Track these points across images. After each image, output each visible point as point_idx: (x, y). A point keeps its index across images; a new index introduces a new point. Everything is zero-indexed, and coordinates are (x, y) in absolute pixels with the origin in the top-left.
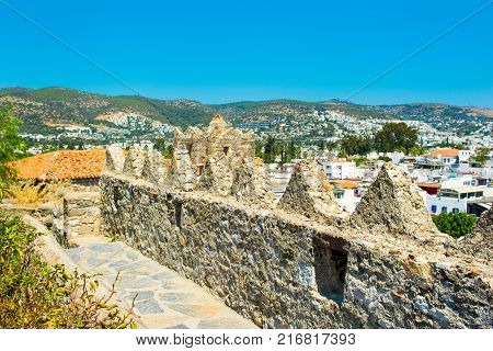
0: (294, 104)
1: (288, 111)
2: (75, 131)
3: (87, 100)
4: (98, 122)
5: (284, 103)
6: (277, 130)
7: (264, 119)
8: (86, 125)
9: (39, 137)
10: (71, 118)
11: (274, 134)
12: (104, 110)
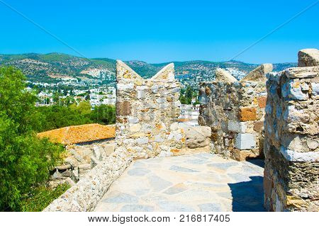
0: (205, 64)
1: (201, 68)
2: (68, 81)
3: (75, 61)
4: (82, 75)
5: (199, 63)
6: (195, 80)
7: (186, 73)
8: (74, 77)
9: (46, 84)
10: (65, 73)
11: (193, 83)
12: (85, 67)
